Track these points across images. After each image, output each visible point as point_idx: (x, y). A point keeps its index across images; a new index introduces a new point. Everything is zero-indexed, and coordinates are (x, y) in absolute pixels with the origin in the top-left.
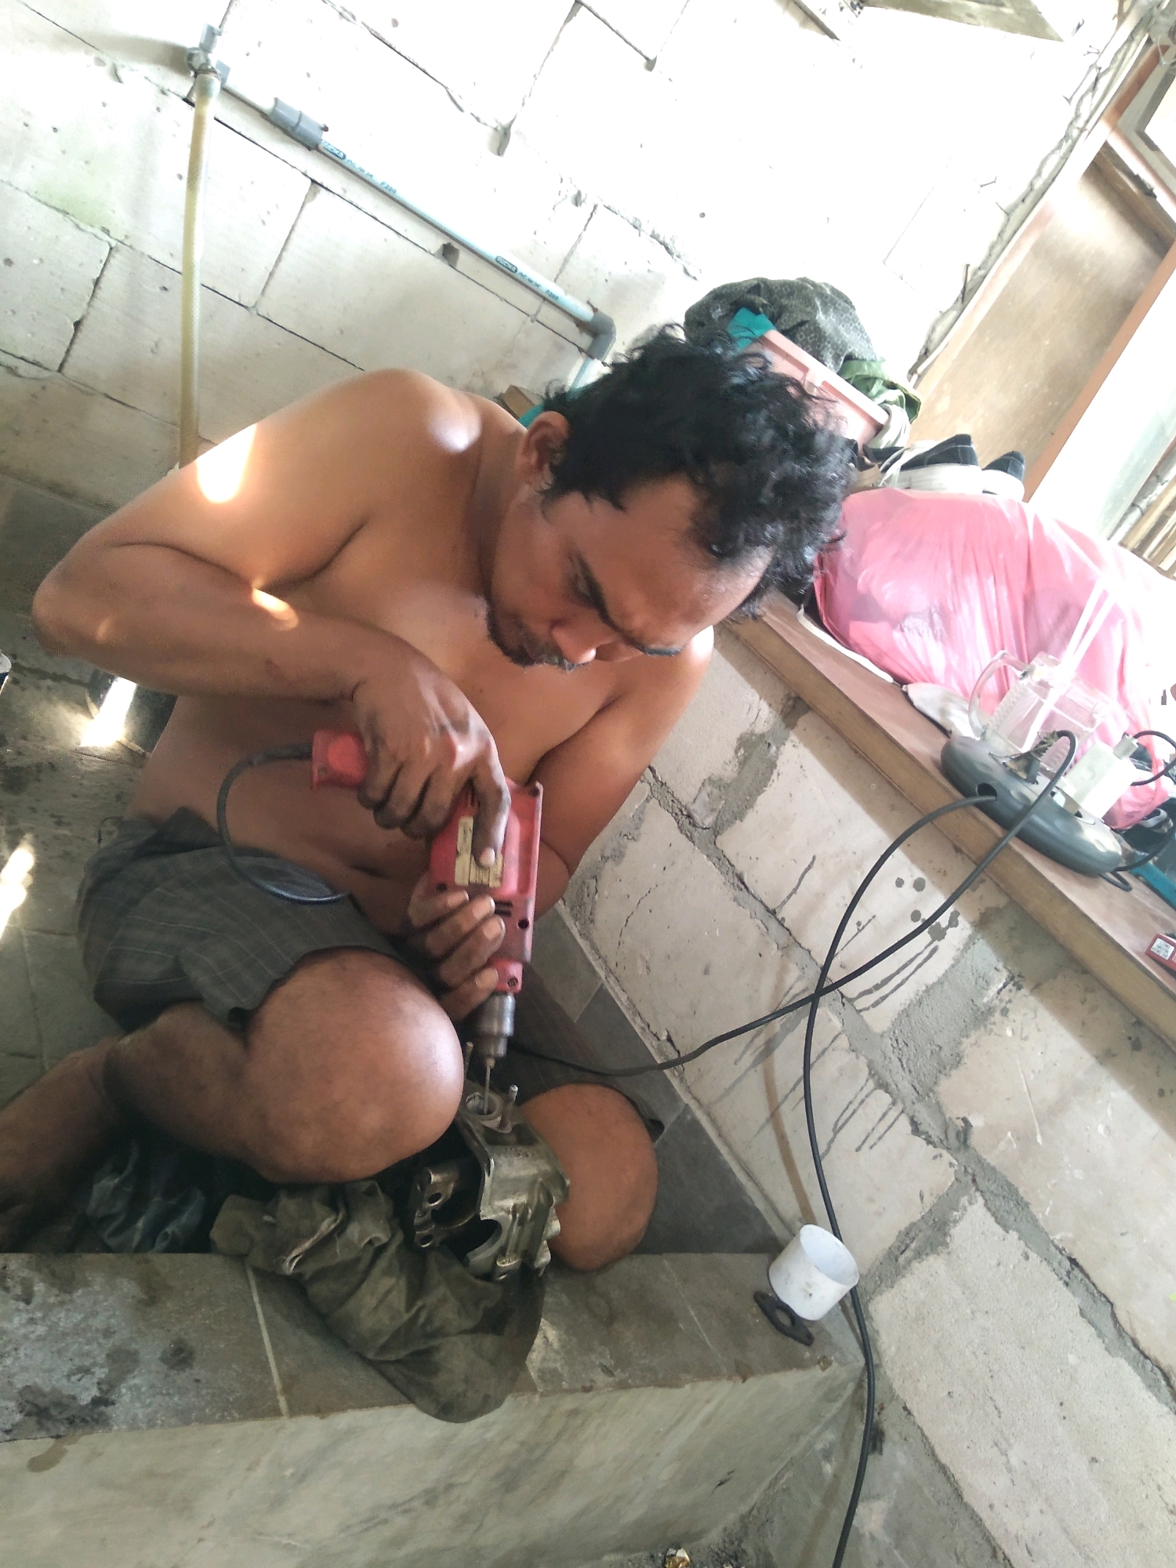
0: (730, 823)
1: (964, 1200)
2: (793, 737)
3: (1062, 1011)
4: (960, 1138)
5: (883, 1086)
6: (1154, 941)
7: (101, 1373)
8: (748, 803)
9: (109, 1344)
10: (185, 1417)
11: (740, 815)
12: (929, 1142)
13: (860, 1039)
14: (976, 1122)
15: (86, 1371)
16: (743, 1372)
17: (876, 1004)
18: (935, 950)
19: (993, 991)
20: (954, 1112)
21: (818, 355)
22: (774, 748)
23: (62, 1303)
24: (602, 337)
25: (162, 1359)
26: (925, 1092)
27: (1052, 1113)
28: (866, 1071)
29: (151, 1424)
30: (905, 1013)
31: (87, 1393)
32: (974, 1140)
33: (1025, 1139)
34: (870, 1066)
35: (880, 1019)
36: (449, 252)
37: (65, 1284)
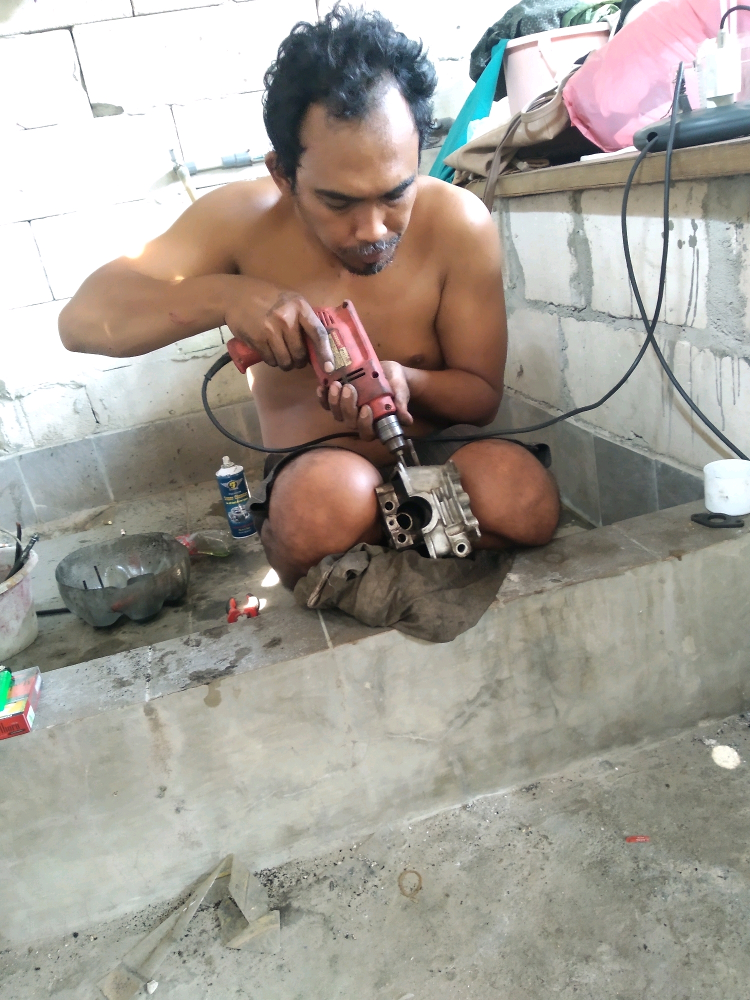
0: (591, 291)
2: (584, 216)
5: (723, 354)
7: (232, 658)
8: (590, 273)
9: (237, 648)
11: (591, 284)
13: (700, 341)
15: (223, 660)
16: (677, 554)
17: (695, 313)
18: (698, 254)
19: (734, 244)
22: (581, 231)
23: (215, 642)
25: (264, 646)
26: (742, 336)
28: (712, 354)
29: (255, 668)
30: (708, 303)
31: (224, 666)
34: (712, 350)
35: (701, 321)
37: (217, 636)
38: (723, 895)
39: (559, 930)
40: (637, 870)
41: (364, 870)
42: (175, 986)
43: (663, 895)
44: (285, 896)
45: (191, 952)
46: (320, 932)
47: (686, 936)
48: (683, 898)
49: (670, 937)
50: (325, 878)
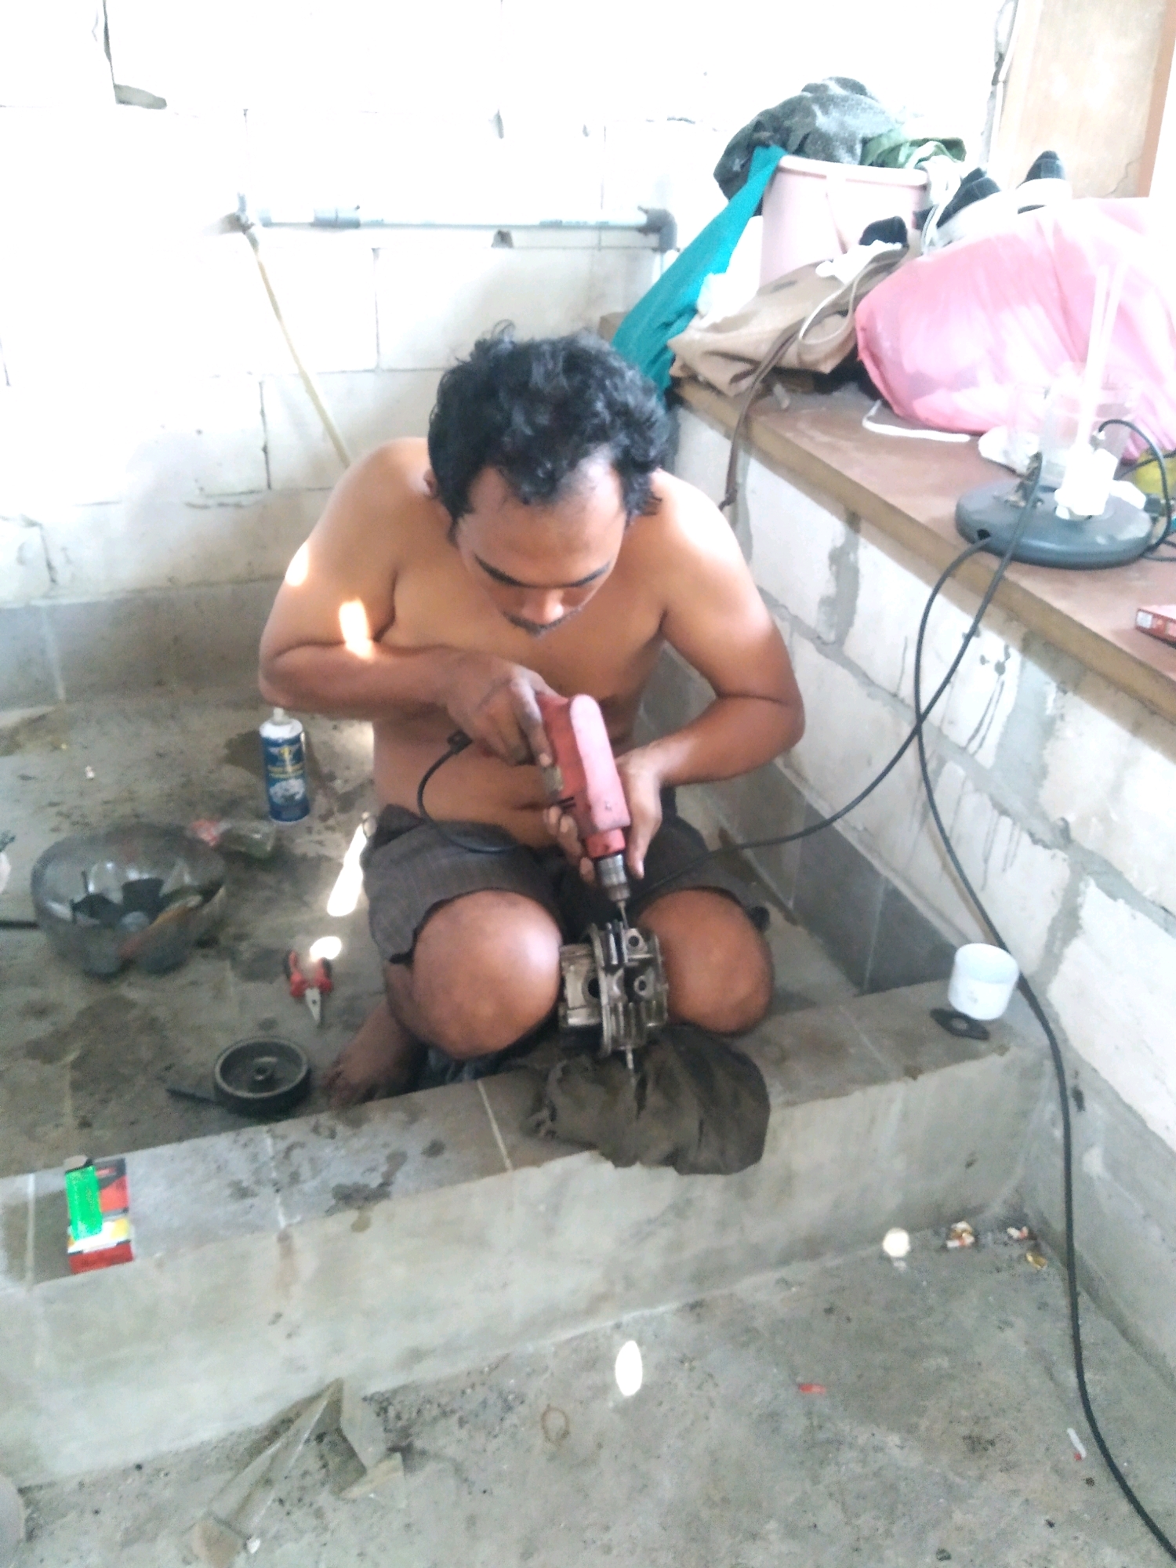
0: (846, 632)
1: (1082, 886)
3: (1097, 701)
4: (1064, 836)
5: (1004, 812)
6: (1137, 615)
7: (384, 1168)
9: (387, 1152)
10: (440, 1184)
11: (850, 623)
12: (1046, 846)
13: (980, 778)
14: (1071, 818)
15: (372, 1170)
16: (913, 1072)
17: (981, 745)
18: (1002, 685)
19: (1050, 703)
20: (1055, 816)
21: (830, 157)
22: (852, 556)
23: (355, 1135)
24: (664, 230)
25: (424, 1153)
26: (1033, 804)
27: (1116, 789)
28: (990, 803)
29: (417, 1191)
30: (1001, 746)
31: (375, 1181)
32: (1074, 834)
33: (1105, 819)
34: (992, 798)
35: (987, 757)
36: (503, 238)
37: (356, 1123)
38: (899, 1468)
39: (725, 1500)
40: (810, 1430)
41: (500, 1404)
42: (281, 1546)
43: (837, 1464)
44: (405, 1432)
45: (296, 1501)
46: (451, 1482)
47: (858, 1516)
48: (858, 1469)
49: (840, 1516)
50: (453, 1412)
